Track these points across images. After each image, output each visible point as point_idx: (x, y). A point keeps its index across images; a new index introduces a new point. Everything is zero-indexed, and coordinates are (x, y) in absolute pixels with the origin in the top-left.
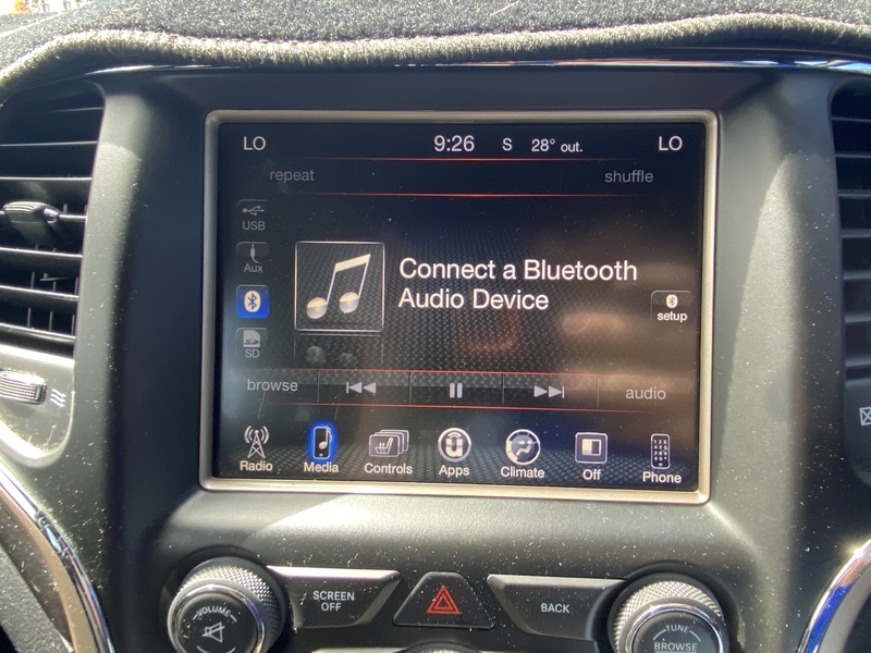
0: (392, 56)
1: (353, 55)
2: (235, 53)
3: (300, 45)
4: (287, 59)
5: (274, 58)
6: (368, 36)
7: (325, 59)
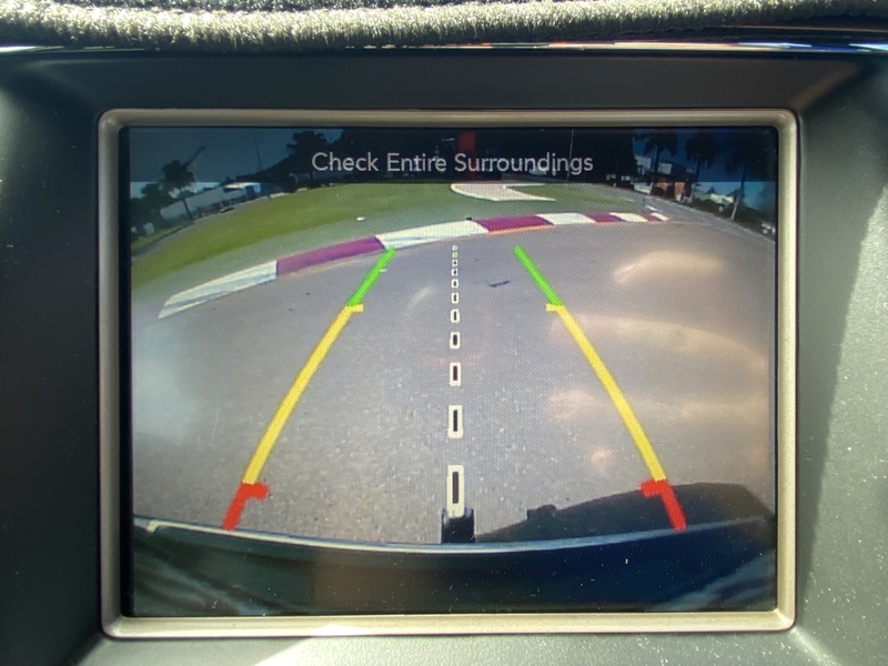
0: (361, 32)
1: (305, 32)
2: (134, 29)
3: (229, 16)
4: (210, 35)
5: (191, 34)
6: (326, 6)
7: (266, 37)
